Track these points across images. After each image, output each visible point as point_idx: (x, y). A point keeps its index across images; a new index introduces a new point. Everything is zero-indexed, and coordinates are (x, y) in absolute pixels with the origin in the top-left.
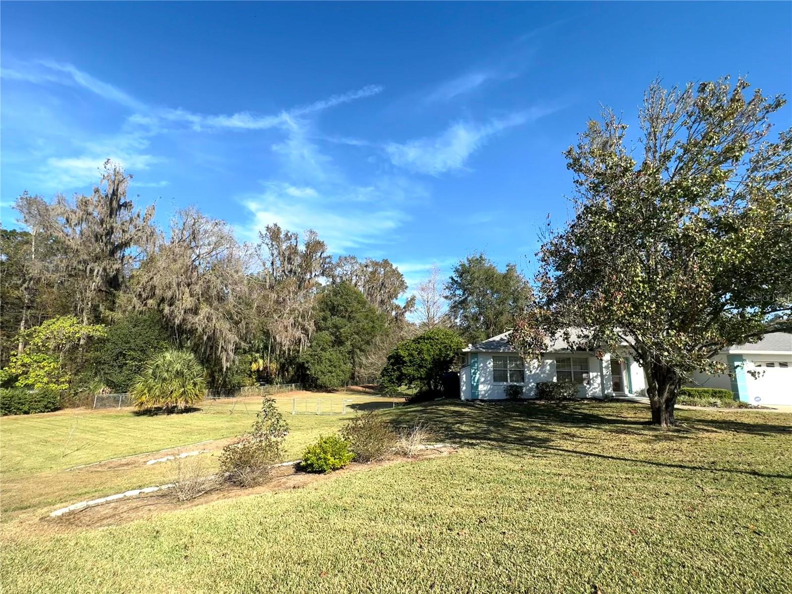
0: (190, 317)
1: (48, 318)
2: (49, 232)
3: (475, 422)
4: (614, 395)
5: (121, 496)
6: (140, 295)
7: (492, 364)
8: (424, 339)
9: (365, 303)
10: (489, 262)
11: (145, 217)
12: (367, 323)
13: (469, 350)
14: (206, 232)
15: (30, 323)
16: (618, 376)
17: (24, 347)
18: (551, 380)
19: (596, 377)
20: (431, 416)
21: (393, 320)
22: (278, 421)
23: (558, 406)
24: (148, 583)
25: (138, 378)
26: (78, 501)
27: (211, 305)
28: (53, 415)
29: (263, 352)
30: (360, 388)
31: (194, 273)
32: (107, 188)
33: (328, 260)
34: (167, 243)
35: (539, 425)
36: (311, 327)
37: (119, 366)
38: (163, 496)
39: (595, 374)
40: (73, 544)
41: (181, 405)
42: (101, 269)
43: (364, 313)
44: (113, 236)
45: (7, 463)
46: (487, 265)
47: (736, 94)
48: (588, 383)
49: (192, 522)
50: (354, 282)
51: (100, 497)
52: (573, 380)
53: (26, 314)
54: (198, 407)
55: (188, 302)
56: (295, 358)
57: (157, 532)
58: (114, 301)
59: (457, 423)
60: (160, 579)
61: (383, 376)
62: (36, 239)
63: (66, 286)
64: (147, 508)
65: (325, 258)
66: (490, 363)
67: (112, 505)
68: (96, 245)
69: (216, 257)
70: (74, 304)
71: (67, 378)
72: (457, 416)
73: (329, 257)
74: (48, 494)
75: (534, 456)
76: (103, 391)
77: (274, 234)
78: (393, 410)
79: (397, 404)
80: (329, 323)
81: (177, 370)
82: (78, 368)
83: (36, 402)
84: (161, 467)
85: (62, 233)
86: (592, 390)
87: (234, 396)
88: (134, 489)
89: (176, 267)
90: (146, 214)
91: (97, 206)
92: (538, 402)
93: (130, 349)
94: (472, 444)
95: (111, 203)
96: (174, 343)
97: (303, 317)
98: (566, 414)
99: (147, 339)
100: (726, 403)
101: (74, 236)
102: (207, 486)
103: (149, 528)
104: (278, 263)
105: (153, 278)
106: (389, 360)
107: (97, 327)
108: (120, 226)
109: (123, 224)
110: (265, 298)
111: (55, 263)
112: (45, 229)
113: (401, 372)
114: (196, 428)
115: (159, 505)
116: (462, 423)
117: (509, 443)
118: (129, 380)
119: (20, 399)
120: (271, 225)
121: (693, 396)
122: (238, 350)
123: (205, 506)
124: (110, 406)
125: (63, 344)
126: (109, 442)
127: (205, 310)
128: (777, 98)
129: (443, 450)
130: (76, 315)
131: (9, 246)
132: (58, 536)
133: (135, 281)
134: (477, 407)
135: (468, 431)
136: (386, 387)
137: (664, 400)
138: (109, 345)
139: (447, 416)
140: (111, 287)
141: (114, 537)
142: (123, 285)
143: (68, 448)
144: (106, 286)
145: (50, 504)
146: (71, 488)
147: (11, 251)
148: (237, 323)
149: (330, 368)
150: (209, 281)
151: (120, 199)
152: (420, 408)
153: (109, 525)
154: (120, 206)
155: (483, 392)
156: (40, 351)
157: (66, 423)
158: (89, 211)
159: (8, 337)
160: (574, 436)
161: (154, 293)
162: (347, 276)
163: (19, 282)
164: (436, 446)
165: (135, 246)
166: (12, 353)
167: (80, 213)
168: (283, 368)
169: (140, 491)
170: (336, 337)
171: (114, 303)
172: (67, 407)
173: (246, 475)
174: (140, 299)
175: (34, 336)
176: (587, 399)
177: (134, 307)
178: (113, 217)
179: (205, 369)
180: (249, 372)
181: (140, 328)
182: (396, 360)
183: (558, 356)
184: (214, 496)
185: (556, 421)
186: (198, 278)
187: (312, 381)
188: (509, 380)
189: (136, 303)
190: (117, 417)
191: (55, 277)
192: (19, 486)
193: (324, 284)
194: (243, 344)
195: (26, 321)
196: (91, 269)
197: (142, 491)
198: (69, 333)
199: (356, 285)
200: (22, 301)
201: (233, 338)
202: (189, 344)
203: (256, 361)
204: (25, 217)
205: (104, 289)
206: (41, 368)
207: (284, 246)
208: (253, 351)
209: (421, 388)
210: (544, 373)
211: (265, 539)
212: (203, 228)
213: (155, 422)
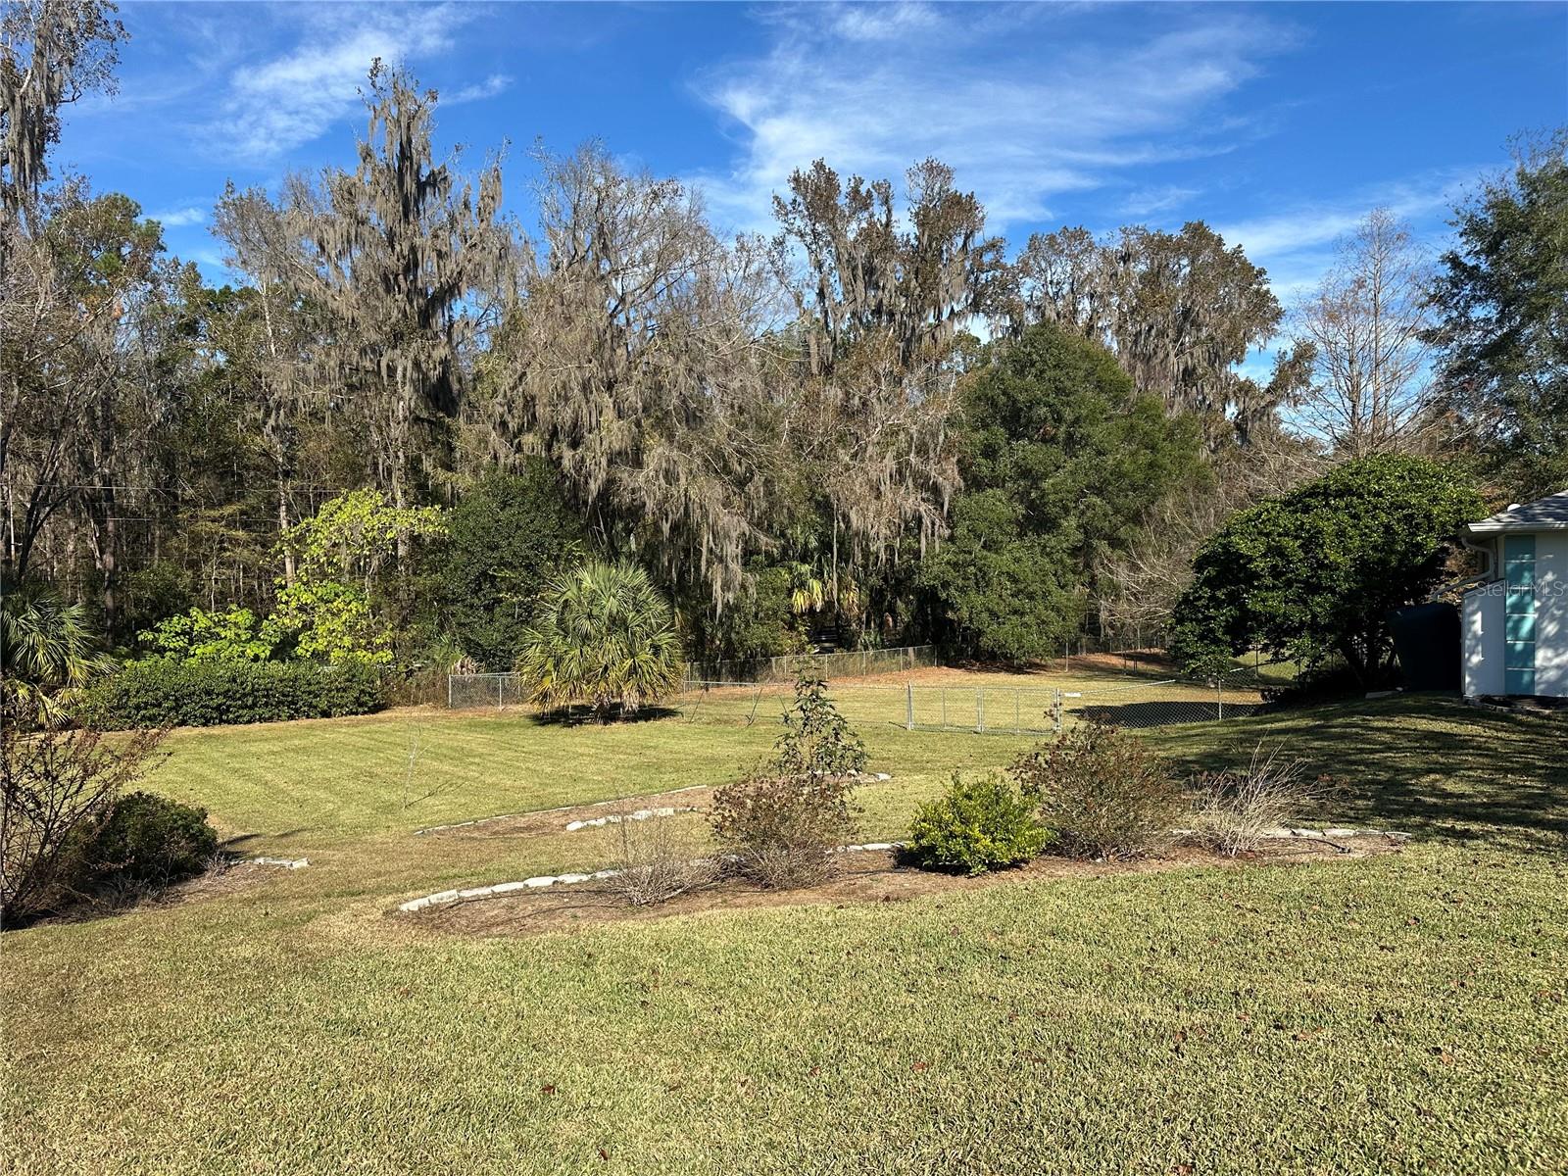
0: (624, 474)
1: (328, 496)
2: (291, 284)
3: (1498, 770)
5: (519, 885)
6: (504, 424)
8: (1326, 495)
9: (1122, 387)
11: (481, 205)
12: (1132, 454)
13: (1496, 527)
14: (632, 223)
15: (296, 509)
17: (296, 568)
20: (1341, 746)
21: (1226, 435)
22: (837, 734)
24: (575, 1036)
25: (528, 634)
26: (444, 889)
27: (671, 438)
28: (374, 721)
29: (819, 560)
30: (1116, 661)
31: (619, 352)
33: (988, 258)
34: (544, 271)
36: (949, 477)
37: (486, 607)
38: (599, 892)
40: (444, 960)
41: (632, 700)
42: (410, 365)
43: (1123, 422)
44: (420, 272)
45: (312, 813)
49: (657, 944)
50: (1082, 319)
51: (481, 885)
53: (285, 489)
54: (672, 707)
55: (614, 433)
56: (910, 572)
57: (590, 956)
58: (449, 444)
59: (1429, 771)
60: (596, 1032)
61: (1180, 621)
62: (270, 304)
63: (347, 414)
64: (568, 913)
65: (980, 252)
67: (505, 901)
68: (389, 300)
69: (670, 296)
70: (370, 457)
71: (386, 636)
72: (1436, 750)
73: (992, 246)
74: (390, 873)
76: (461, 666)
77: (818, 195)
78: (1217, 728)
79: (1233, 710)
80: (1005, 465)
81: (610, 615)
82: (404, 613)
83: (338, 690)
84: (595, 835)
85: (316, 282)
87: (755, 680)
88: (541, 875)
89: (571, 338)
90: (483, 199)
91: (375, 197)
93: (503, 564)
94: (1466, 834)
95: (401, 183)
96: (595, 545)
97: (923, 451)
99: (535, 537)
101: (341, 284)
102: (687, 879)
103: (574, 947)
104: (837, 293)
105: (524, 374)
106: (1199, 571)
107: (426, 512)
108: (429, 243)
109: (436, 236)
110: (812, 402)
111: (316, 360)
112: (284, 277)
113: (1242, 607)
114: (669, 756)
115: (592, 909)
116: (1448, 771)
118: (511, 639)
119: (310, 684)
120: (806, 169)
122: (755, 557)
123: (683, 918)
124: (482, 702)
125: (366, 557)
126: (489, 781)
127: (657, 452)
129: (1351, 844)
130: (379, 486)
131: (225, 332)
132: (417, 944)
133: (485, 387)
134: (1521, 723)
135: (1462, 796)
136: (1192, 656)
138: (457, 557)
139: (1398, 750)
140: (439, 409)
141: (512, 956)
142: (464, 400)
143: (413, 791)
144: (427, 407)
145: (396, 890)
146: (429, 867)
147: (231, 341)
148: (742, 483)
149: (1016, 602)
150: (657, 369)
151: (419, 167)
152: (1303, 723)
153: (501, 936)
154: (421, 187)
155: (1552, 675)
156: (325, 575)
157: (400, 736)
158: (360, 213)
159: (263, 546)
161: (534, 415)
162: (1060, 303)
163: (259, 415)
164: (1330, 833)
165: (473, 293)
166: (277, 581)
167: (343, 223)
168: (878, 605)
169: (555, 879)
170: (1031, 505)
171: (452, 449)
172: (399, 704)
173: (774, 859)
174: (503, 434)
175: (309, 541)
177: (495, 457)
178: (411, 219)
179: (677, 610)
180: (787, 617)
181: (515, 510)
182: (1223, 569)
184: (704, 900)
186: (631, 365)
187: (964, 640)
189: (497, 447)
190: (500, 726)
191: (322, 396)
192: (341, 855)
193: (985, 339)
194: (763, 539)
195: (289, 507)
196: (388, 365)
197: (560, 878)
198: (373, 530)
199: (1090, 329)
200: (272, 460)
201: (735, 524)
202: (633, 547)
203: (803, 585)
204: (240, 252)
205: (424, 415)
206: (334, 614)
207: (852, 230)
208: (793, 558)
209: (1315, 659)
211: (804, 991)
212: (623, 214)
213: (577, 740)
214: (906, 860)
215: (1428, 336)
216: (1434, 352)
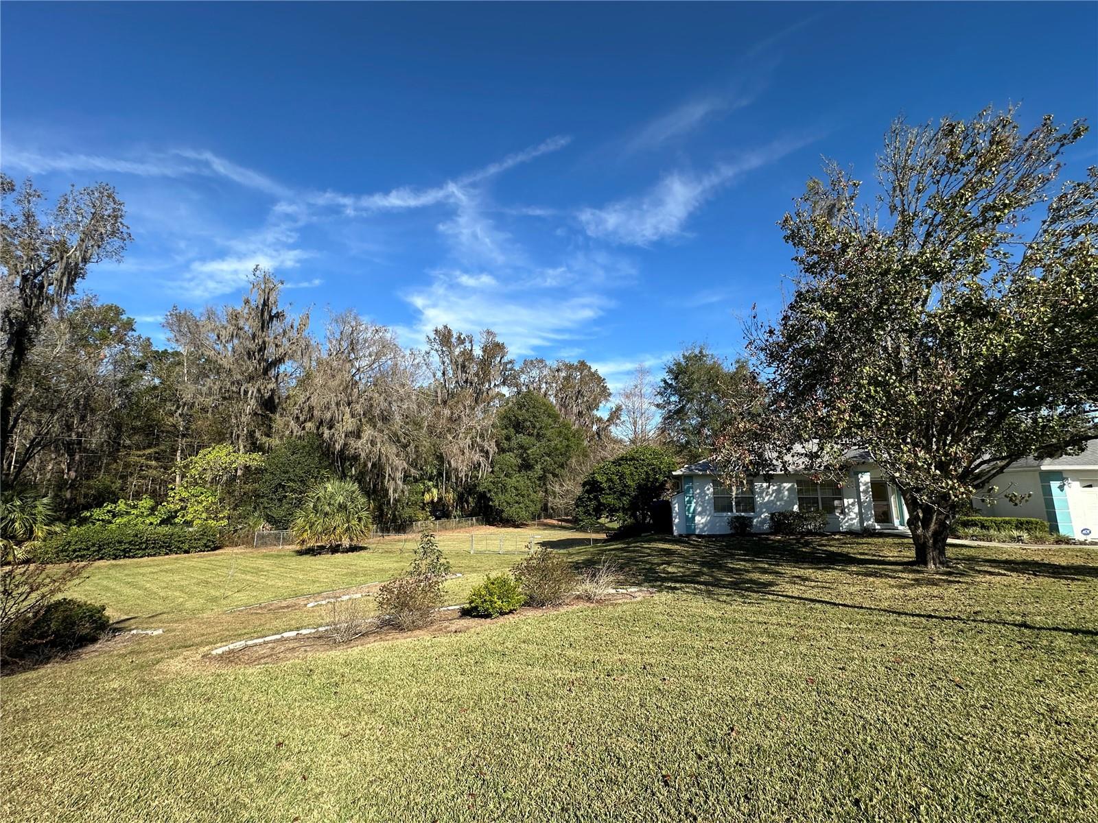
0: (352, 441)
1: (204, 447)
2: (200, 352)
3: (685, 562)
4: (878, 527)
5: (278, 637)
6: (298, 418)
7: (711, 490)
8: (626, 460)
9: (557, 417)
10: (712, 358)
11: (299, 327)
12: (561, 442)
13: (681, 473)
14: (366, 341)
15: (187, 452)
16: (885, 503)
17: (182, 480)
18: (790, 509)
19: (853, 504)
20: (633, 555)
21: (593, 436)
22: (438, 558)
23: (798, 542)
24: (298, 713)
25: (298, 512)
26: (238, 641)
27: (375, 427)
28: (213, 555)
29: (437, 480)
30: (555, 522)
31: (355, 390)
32: (257, 299)
33: (509, 366)
34: (325, 356)
35: (766, 566)
36: (492, 448)
37: (279, 500)
38: (320, 638)
39: (851, 501)
40: (232, 679)
41: (346, 543)
42: (255, 391)
43: (557, 430)
44: (266, 352)
45: (170, 604)
46: (709, 362)
47: (996, 134)
48: (843, 512)
49: (345, 662)
50: (543, 391)
51: (258, 638)
52: (821, 508)
53: (182, 443)
54: (365, 546)
55: (349, 424)
56: (475, 486)
57: (311, 671)
58: (270, 425)
59: (663, 564)
60: (309, 711)
61: (577, 507)
62: (188, 359)
63: (220, 410)
64: (302, 649)
65: (506, 364)
66: (708, 489)
67: (270, 645)
68: (249, 363)
69: (379, 370)
70: (229, 430)
71: (226, 513)
72: (665, 555)
73: (511, 362)
74: (209, 634)
75: (744, 603)
76: (263, 527)
77: (444, 337)
78: (590, 549)
79: (596, 541)
80: (514, 443)
81: (339, 504)
82: (237, 502)
83: (195, 540)
84: (320, 609)
85: (213, 352)
86: (847, 522)
87: (405, 533)
88: (291, 630)
89: (333, 384)
90: (300, 325)
91: (248, 319)
92: (772, 537)
93: (289, 480)
94: (675, 588)
95: (262, 315)
96: (335, 472)
97: (482, 436)
98: (805, 552)
99: (306, 468)
100: (1036, 537)
101: (226, 354)
102: (363, 629)
103: (303, 667)
104: (450, 373)
105: (310, 397)
106: (584, 487)
107: (254, 455)
108: (272, 340)
109: (276, 338)
110: (437, 415)
111: (208, 386)
112: (197, 348)
113: (599, 501)
114: (361, 569)
115: (315, 647)
116: (669, 563)
117: (721, 587)
118: (290, 514)
119: (180, 537)
120: (440, 327)
121: (988, 528)
122: (409, 478)
123: (360, 648)
124: (271, 545)
125: (220, 475)
126: (270, 583)
127: (368, 432)
128: (1075, 125)
129: (636, 594)
130: (232, 443)
131: (161, 369)
132: (218, 672)
133: (292, 401)
134: (691, 544)
135: (674, 573)
136: (582, 520)
137: (930, 533)
138: (267, 476)
139: (653, 556)
140: (267, 410)
141: (270, 674)
142: (280, 407)
143: (229, 590)
144: (261, 409)
145: (211, 643)
146: (232, 629)
147: (164, 374)
148: (405, 446)
149: (517, 498)
150: (371, 398)
151: (272, 309)
152: (620, 546)
153: (266, 664)
154: (271, 318)
155: (701, 526)
156: (197, 484)
157: (226, 562)
158: (240, 325)
159: (165, 469)
160: (807, 579)
161: (312, 415)
162: (535, 384)
163: (173, 408)
164: (629, 590)
165: (290, 362)
166: (170, 486)
167: (231, 328)
168: (461, 499)
169: (298, 632)
170: (524, 460)
171: (271, 428)
172: (227, 546)
173: (406, 617)
174: (297, 422)
175: (191, 467)
176: (840, 533)
177: (292, 432)
178: (265, 330)
179: (371, 501)
180: (421, 504)
181: (299, 455)
182: (592, 486)
183: (800, 478)
184: (371, 638)
185: (788, 561)
186: (359, 396)
187: (496, 514)
188: (734, 511)
189: (293, 427)
190: (279, 556)
191: (209, 402)
192: (183, 626)
193: (507, 395)
194: (413, 471)
195: (182, 451)
196: (244, 390)
197: (300, 632)
198: (225, 463)
199: (545, 394)
200: (177, 429)
201: (401, 464)
202: (353, 473)
203: (429, 490)
204: (175, 336)
205: (260, 412)
206: (199, 503)
207: (457, 351)
208: (425, 479)
209: (624, 521)
210: (781, 499)
211: (414, 679)
212: (362, 337)
214: (466, 613)
215: (658, 406)
216: (660, 411)
